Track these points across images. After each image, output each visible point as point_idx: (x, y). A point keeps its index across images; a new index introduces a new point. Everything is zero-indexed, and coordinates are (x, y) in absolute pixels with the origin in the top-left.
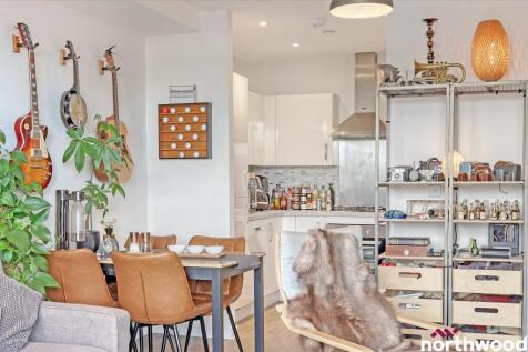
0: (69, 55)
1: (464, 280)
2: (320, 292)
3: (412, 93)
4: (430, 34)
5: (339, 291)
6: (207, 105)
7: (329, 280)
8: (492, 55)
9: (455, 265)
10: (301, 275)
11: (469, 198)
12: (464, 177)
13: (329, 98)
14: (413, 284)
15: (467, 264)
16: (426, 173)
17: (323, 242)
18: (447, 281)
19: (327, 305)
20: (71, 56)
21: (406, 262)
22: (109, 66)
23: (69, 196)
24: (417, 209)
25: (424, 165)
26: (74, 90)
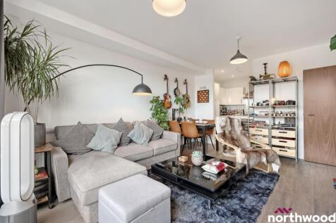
0: (176, 81)
1: (276, 133)
2: (227, 132)
3: (260, 83)
4: (265, 67)
5: (233, 132)
6: (208, 90)
7: (230, 129)
8: (284, 71)
9: (273, 128)
10: (222, 128)
11: (278, 110)
12: (275, 104)
13: (242, 88)
14: (260, 133)
15: (278, 128)
16: (265, 104)
17: (229, 120)
18: (270, 133)
19: (229, 136)
21: (258, 127)
22: (186, 83)
23: (175, 110)
24: (262, 114)
25: (264, 102)
26: (177, 88)
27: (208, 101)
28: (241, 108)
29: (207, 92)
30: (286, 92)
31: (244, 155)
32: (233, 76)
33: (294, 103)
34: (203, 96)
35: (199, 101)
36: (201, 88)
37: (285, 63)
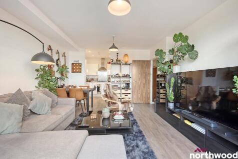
1: (123, 91)
3: (115, 64)
4: (117, 56)
5: (110, 93)
6: (81, 64)
8: (126, 59)
9: (122, 89)
11: (122, 79)
14: (116, 92)
18: (121, 91)
20: (58, 53)
22: (64, 55)
25: (116, 75)
26: (59, 59)
27: (81, 72)
28: (96, 77)
29: (80, 65)
30: (126, 70)
31: (123, 105)
32: (93, 56)
33: (129, 75)
34: (77, 68)
35: (73, 72)
36: (75, 61)
37: (126, 55)
